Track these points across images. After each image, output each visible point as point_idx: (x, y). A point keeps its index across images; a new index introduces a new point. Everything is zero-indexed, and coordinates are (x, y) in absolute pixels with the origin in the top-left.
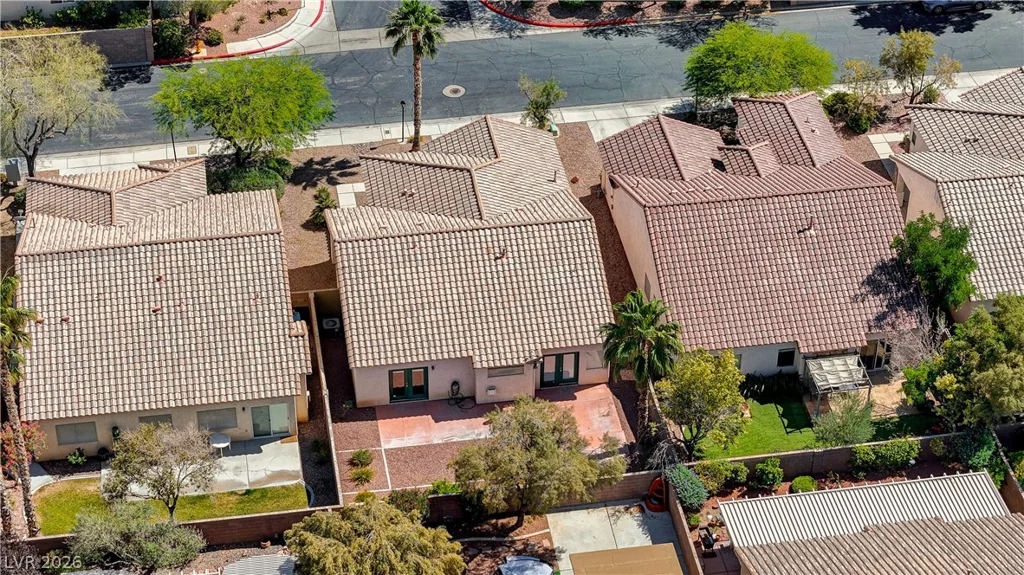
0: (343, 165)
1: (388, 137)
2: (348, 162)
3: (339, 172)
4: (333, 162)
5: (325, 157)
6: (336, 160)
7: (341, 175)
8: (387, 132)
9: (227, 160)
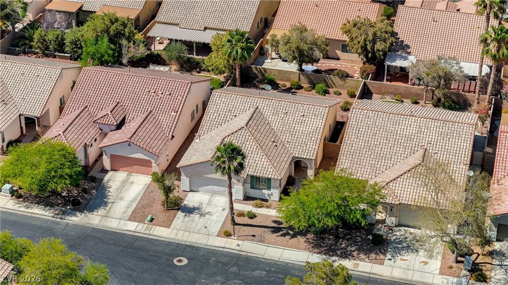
0: (276, 230)
1: (240, 242)
2: (272, 231)
3: (281, 226)
4: (281, 233)
5: (283, 237)
6: (278, 234)
7: (281, 223)
8: (238, 245)
9: (338, 253)
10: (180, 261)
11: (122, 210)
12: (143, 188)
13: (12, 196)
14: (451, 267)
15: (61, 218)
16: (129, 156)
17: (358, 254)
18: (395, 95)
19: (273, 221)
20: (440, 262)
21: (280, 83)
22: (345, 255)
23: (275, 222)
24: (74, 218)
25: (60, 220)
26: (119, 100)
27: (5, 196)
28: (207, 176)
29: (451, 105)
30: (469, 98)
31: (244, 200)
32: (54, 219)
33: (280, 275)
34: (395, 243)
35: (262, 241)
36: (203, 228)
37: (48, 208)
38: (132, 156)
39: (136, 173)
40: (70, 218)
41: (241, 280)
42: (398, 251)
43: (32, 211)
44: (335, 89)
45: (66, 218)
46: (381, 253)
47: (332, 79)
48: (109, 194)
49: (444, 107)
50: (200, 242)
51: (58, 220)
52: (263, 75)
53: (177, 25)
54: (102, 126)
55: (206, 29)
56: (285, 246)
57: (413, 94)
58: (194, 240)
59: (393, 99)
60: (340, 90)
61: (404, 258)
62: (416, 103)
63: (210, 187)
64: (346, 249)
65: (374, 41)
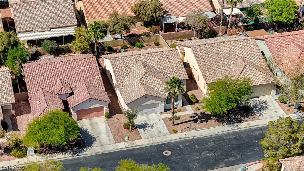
0: (196, 121)
1: (185, 133)
3: (196, 118)
5: (202, 123)
6: (198, 122)
8: (186, 135)
9: (235, 121)
10: (166, 153)
11: (107, 139)
12: (105, 124)
13: (36, 154)
14: (288, 110)
15: (78, 155)
16: (90, 108)
17: (244, 119)
18: (178, 38)
19: (190, 117)
20: (282, 110)
21: (114, 48)
22: (239, 121)
23: (191, 117)
24: (85, 153)
25: (78, 157)
26: (59, 78)
27: (32, 155)
28: (143, 104)
29: (209, 36)
30: (216, 30)
31: (165, 112)
32: (74, 157)
33: (221, 142)
34: (254, 107)
35: (194, 129)
36: (159, 133)
37: (64, 153)
38: (92, 107)
39: (93, 117)
40: (83, 153)
41: (206, 151)
42: (259, 111)
43: (56, 157)
44: (147, 44)
45: (81, 154)
46: (253, 114)
47: (142, 38)
48: (90, 133)
49: (205, 38)
50: (165, 140)
51: (77, 157)
52: (102, 46)
53: (33, 31)
54: (60, 96)
55: (51, 29)
56: (207, 127)
57: (187, 35)
58: (161, 140)
59: (178, 41)
60: (149, 43)
61: (265, 113)
62: (191, 39)
63: (144, 111)
64: (236, 118)
65: (155, 12)
